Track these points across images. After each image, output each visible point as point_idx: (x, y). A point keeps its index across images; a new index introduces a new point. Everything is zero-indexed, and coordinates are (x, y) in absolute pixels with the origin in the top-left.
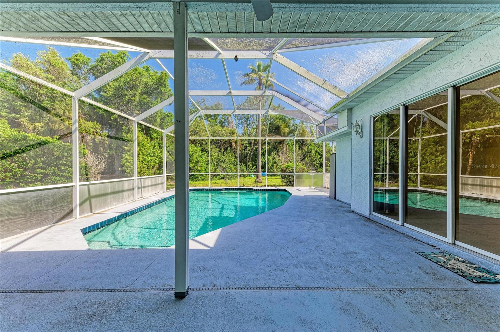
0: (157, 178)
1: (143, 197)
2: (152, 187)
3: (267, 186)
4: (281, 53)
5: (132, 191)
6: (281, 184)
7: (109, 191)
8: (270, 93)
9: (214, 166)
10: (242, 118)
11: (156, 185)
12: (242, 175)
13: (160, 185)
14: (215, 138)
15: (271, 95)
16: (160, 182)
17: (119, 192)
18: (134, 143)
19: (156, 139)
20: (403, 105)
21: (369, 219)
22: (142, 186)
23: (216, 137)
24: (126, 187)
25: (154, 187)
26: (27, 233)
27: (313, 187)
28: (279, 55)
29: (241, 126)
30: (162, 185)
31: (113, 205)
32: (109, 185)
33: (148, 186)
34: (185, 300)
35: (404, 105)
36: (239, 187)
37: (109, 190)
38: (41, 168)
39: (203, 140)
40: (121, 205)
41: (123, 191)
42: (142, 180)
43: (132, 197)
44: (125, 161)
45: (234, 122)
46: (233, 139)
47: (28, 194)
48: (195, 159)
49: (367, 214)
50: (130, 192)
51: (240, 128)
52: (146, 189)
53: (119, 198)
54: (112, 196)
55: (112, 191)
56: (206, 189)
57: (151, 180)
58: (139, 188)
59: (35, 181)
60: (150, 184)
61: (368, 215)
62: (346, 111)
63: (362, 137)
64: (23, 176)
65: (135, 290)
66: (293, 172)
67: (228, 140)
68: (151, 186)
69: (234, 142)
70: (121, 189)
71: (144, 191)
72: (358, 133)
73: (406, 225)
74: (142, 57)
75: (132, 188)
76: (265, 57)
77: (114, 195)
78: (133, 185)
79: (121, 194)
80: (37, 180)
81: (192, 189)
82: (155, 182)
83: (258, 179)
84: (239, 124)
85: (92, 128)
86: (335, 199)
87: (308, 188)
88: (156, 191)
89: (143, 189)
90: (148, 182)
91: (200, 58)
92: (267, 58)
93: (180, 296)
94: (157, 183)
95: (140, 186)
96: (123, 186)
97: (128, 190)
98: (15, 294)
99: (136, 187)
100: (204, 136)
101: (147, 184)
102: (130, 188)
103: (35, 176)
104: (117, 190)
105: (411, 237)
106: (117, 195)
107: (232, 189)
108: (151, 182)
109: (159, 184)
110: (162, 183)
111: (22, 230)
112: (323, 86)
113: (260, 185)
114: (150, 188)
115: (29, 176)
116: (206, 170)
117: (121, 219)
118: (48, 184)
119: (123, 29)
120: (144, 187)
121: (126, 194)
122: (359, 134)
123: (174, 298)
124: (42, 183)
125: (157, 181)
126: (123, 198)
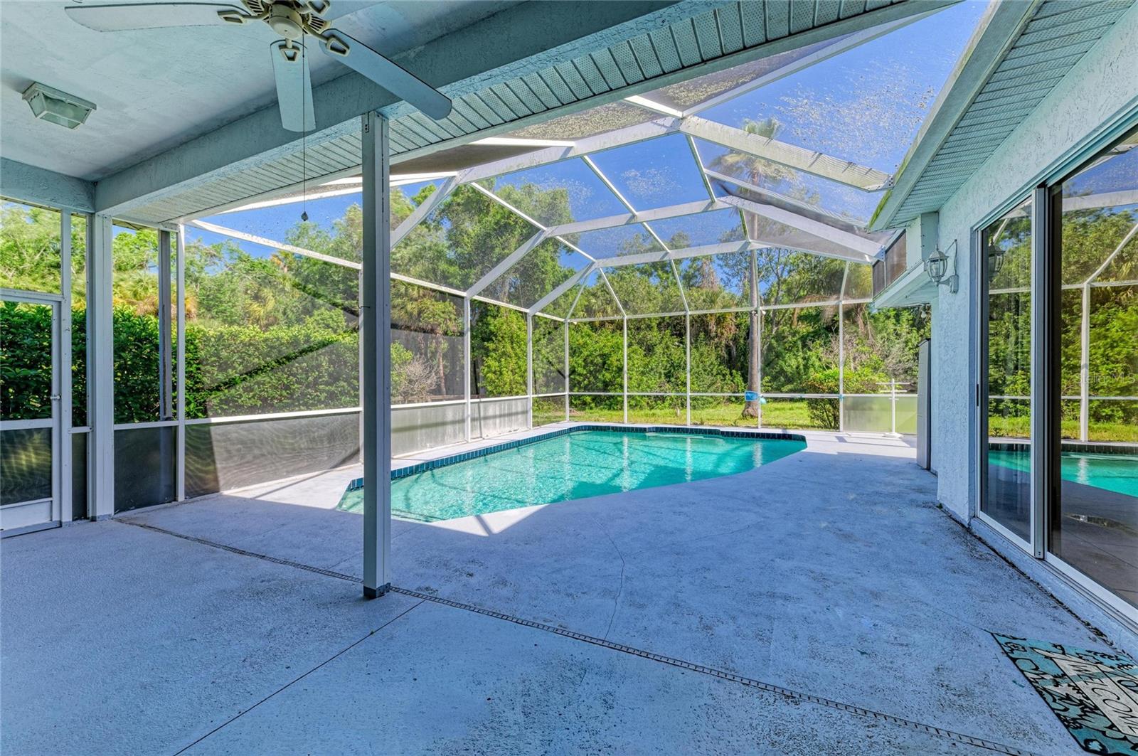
0: (514, 402)
1: (484, 436)
2: (502, 419)
3: (760, 426)
4: (699, 114)
5: (461, 425)
6: (808, 422)
7: (419, 422)
8: (725, 202)
9: (660, 378)
10: (739, 263)
11: (510, 415)
12: (734, 399)
13: (520, 416)
14: (667, 315)
15: (728, 206)
16: (520, 409)
17: (436, 425)
18: (465, 337)
19: (544, 326)
20: (1039, 187)
21: (968, 530)
22: (482, 415)
23: (670, 311)
24: (450, 415)
25: (506, 419)
26: (294, 478)
27: (894, 434)
28: (696, 118)
29: (735, 281)
30: (524, 415)
31: (426, 446)
32: (419, 411)
33: (495, 417)
34: (372, 602)
35: (1043, 185)
36: (689, 426)
37: (419, 420)
38: (327, 384)
39: (640, 321)
40: (439, 448)
41: (444, 424)
42: (482, 405)
43: (461, 435)
44: (486, 369)
45: (717, 274)
46: (711, 315)
47: (297, 421)
48: (615, 363)
49: (964, 516)
50: (457, 426)
51: (734, 285)
52: (491, 422)
53: (437, 437)
54: (424, 431)
55: (425, 422)
56: (613, 428)
57: (501, 405)
58: (473, 420)
59: (317, 403)
60: (498, 413)
61: (967, 519)
62: (919, 221)
63: (955, 292)
64: (304, 395)
65: (333, 574)
66: (837, 392)
67: (699, 316)
68: (501, 416)
69: (714, 321)
70: (440, 420)
71: (485, 425)
72: (943, 279)
73: (1051, 558)
74: (446, 187)
75: (460, 418)
76: (663, 131)
77: (428, 430)
78: (463, 413)
79: (440, 429)
80: (320, 402)
81: (585, 426)
82: (509, 409)
83: (750, 410)
84: (730, 278)
85: (443, 312)
86: (929, 469)
87: (880, 435)
88: (511, 426)
89: (482, 422)
90: (492, 410)
91: (536, 167)
92: (668, 134)
93: (370, 594)
94: (514, 411)
95: (477, 416)
96: (444, 415)
97: (454, 422)
98: (221, 550)
99: (468, 416)
100: (643, 312)
101: (491, 413)
102: (457, 419)
103: (317, 395)
104: (433, 421)
105: (1052, 595)
106: (434, 429)
107: (670, 429)
108: (501, 409)
109: (517, 413)
110: (525, 412)
111: (289, 474)
112: (813, 170)
113: (751, 422)
114: (498, 421)
115: (311, 395)
116: (639, 385)
117: (424, 471)
118: (335, 407)
119: (434, 139)
120: (486, 418)
121: (449, 429)
122: (947, 282)
123: (362, 595)
124: (327, 407)
125: (514, 407)
126: (444, 435)
